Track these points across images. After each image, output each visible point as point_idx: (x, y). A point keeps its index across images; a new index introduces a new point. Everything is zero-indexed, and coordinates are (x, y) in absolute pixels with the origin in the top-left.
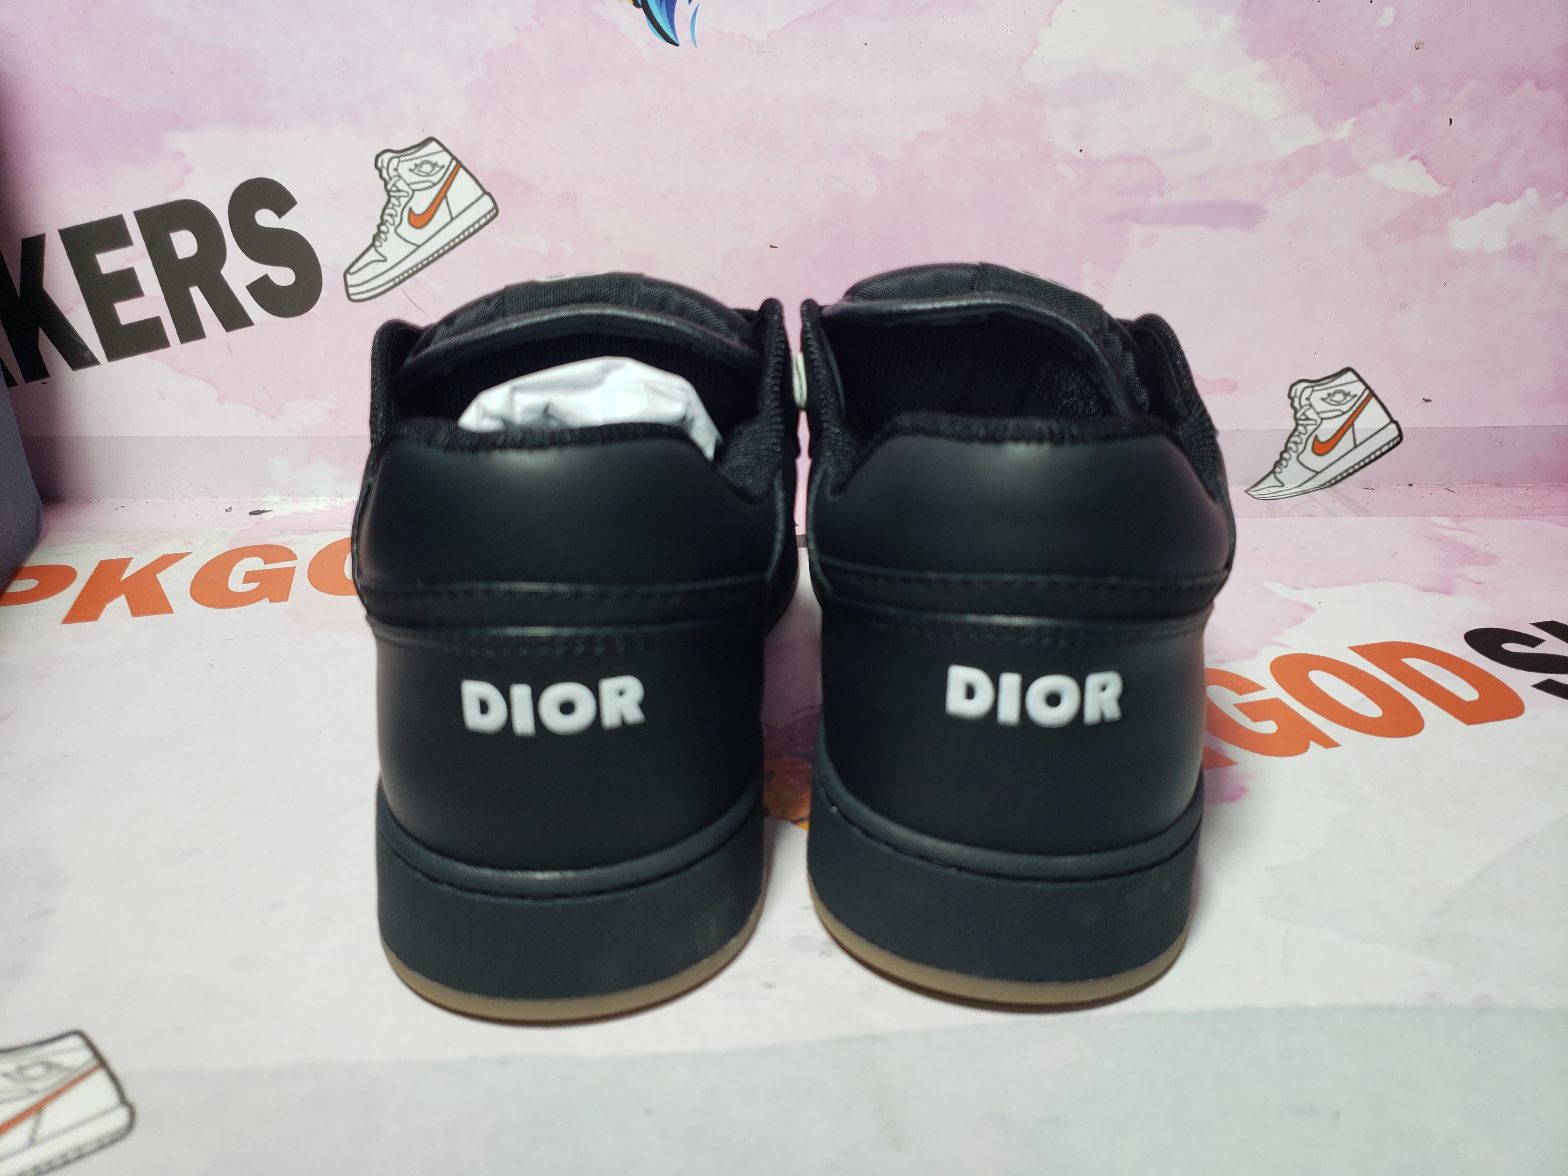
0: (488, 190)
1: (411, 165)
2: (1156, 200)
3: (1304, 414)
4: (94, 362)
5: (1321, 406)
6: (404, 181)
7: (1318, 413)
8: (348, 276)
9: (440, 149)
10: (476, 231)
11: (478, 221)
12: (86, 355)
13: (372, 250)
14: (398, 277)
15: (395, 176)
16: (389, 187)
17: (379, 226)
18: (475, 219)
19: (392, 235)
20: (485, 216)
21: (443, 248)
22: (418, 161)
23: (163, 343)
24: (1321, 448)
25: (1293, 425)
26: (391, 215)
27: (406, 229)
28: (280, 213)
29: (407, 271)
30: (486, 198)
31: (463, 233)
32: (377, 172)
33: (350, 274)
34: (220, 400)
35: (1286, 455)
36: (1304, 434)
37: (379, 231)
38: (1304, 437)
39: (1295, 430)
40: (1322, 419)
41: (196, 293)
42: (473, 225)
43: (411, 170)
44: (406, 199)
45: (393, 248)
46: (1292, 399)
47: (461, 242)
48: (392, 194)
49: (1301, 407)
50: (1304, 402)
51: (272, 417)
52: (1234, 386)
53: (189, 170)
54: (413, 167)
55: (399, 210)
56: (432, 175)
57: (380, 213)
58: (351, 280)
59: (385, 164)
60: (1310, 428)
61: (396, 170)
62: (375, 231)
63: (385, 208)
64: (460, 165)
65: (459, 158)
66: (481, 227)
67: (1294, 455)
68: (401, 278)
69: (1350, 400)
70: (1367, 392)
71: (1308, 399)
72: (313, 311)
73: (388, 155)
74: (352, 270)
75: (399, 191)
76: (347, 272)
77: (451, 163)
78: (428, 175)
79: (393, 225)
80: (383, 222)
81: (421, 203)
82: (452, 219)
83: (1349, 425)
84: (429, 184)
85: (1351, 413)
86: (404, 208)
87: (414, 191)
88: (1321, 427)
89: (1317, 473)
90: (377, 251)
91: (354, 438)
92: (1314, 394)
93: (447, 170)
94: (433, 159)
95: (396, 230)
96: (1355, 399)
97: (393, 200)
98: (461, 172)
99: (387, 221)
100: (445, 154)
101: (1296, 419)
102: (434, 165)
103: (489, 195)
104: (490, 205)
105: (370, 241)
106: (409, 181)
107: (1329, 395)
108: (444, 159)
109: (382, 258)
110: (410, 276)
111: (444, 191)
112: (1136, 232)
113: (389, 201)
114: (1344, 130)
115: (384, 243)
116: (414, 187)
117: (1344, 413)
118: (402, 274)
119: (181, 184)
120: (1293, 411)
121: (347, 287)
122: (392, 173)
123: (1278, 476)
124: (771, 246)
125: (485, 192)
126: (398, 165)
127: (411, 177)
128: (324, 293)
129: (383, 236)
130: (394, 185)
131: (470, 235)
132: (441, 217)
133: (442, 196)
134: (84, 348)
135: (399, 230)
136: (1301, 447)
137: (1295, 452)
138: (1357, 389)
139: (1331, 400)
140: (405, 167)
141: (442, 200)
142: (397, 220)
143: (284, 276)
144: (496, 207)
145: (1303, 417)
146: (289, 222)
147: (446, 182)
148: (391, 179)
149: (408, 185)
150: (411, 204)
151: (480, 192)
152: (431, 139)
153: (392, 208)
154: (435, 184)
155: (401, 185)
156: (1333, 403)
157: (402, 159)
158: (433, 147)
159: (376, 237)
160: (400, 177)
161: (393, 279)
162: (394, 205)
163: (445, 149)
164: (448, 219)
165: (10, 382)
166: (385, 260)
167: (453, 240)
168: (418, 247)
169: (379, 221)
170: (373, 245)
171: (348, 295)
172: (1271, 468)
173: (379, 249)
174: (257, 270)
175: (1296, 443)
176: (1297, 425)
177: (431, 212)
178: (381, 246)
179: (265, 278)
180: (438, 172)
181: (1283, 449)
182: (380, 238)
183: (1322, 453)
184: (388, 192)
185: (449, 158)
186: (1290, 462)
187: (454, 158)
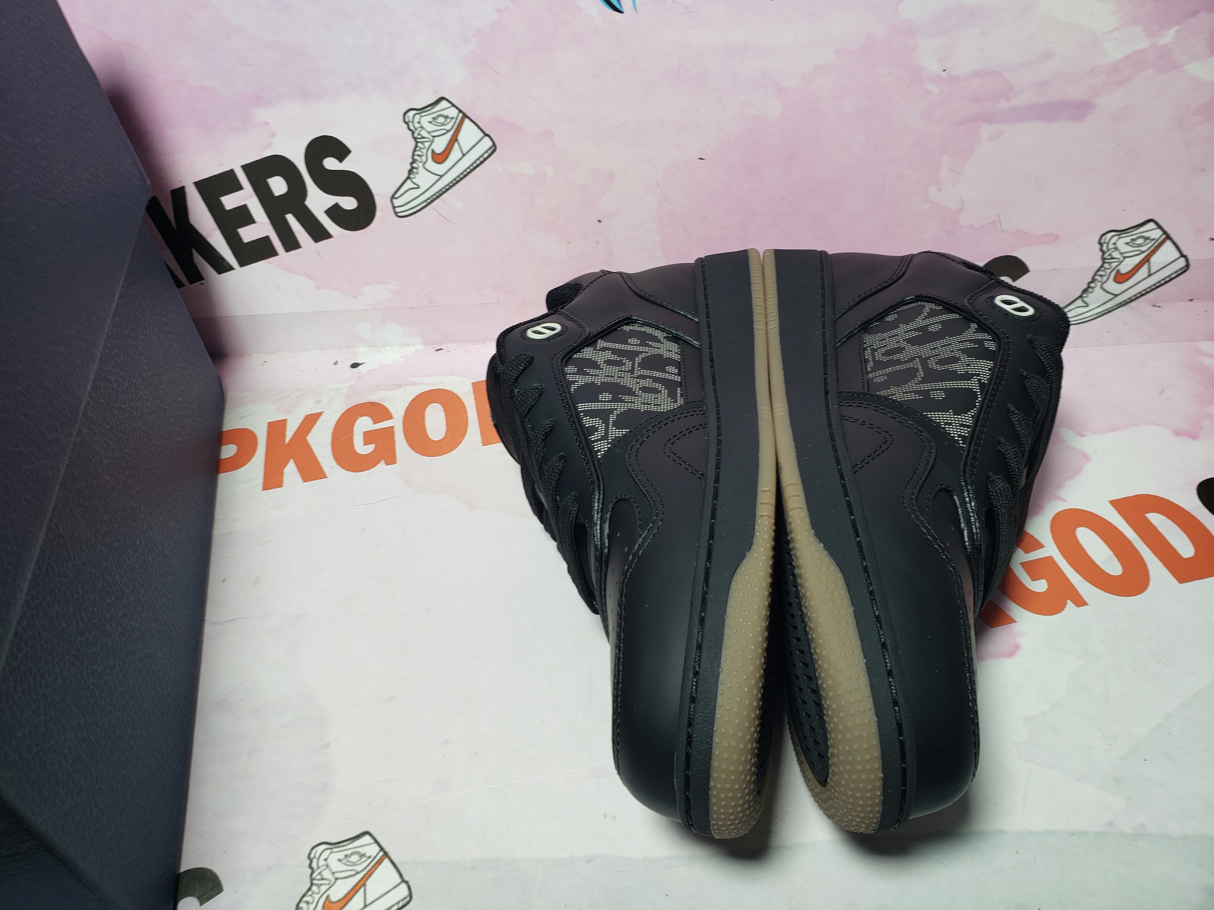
0: (487, 132)
1: (429, 118)
2: (1003, 104)
3: (1110, 255)
4: (231, 268)
5: (1123, 248)
6: (426, 130)
7: (1122, 254)
8: (394, 201)
9: (449, 105)
10: (481, 163)
11: (482, 156)
12: (225, 264)
13: (409, 182)
14: (428, 199)
15: (419, 127)
16: (416, 135)
17: (412, 163)
18: (480, 154)
19: (421, 170)
20: (486, 152)
21: (458, 176)
22: (434, 115)
23: (274, 253)
24: (1120, 278)
25: (1100, 263)
26: (419, 155)
27: (431, 165)
28: (341, 160)
29: (434, 195)
30: (487, 138)
31: (472, 165)
32: (405, 126)
33: (396, 198)
34: (318, 288)
35: (1092, 285)
36: (1109, 269)
37: (413, 168)
38: (1108, 271)
39: (1102, 266)
40: (1125, 257)
41: (290, 218)
42: (478, 159)
43: (430, 122)
44: (429, 143)
45: (423, 178)
46: (1101, 244)
47: (472, 170)
48: (418, 140)
49: (1109, 250)
50: (1111, 246)
51: (355, 297)
52: (1056, 238)
53: (274, 134)
54: (431, 120)
55: (424, 151)
56: (446, 125)
57: (410, 155)
58: (397, 202)
59: (411, 119)
60: (1114, 265)
61: (419, 123)
62: (409, 167)
63: (415, 150)
64: (465, 116)
65: (464, 110)
66: (485, 159)
67: (1099, 284)
68: (432, 199)
69: (1149, 243)
70: (1164, 236)
71: (1114, 244)
72: (372, 226)
73: (412, 113)
74: (396, 196)
75: (423, 138)
76: (393, 197)
77: (458, 115)
78: (443, 124)
79: (421, 162)
80: (414, 161)
81: (439, 146)
82: (464, 155)
83: (1147, 260)
84: (444, 131)
85: (1148, 252)
86: (428, 150)
87: (434, 137)
88: (1123, 263)
89: (1116, 296)
90: (412, 182)
91: (412, 308)
92: (1121, 240)
93: (456, 120)
94: (445, 113)
95: (424, 166)
96: (1153, 242)
97: (420, 145)
98: (467, 121)
99: (417, 160)
100: (453, 108)
101: (1103, 259)
102: (446, 117)
103: (488, 136)
104: (491, 144)
105: (406, 175)
106: (429, 130)
107: (1133, 240)
108: (453, 112)
109: (416, 186)
110: (438, 197)
111: (455, 136)
112: (986, 130)
113: (416, 146)
114: (1168, 37)
115: (417, 175)
116: (434, 134)
117: (1143, 252)
118: (431, 197)
119: (270, 145)
120: (1100, 253)
121: (394, 207)
122: (417, 125)
123: (1085, 299)
124: (700, 159)
125: (486, 135)
126: (420, 119)
127: (431, 127)
128: (378, 213)
129: (415, 170)
130: (419, 134)
131: (478, 166)
132: (455, 154)
133: (454, 139)
134: (223, 259)
135: (426, 166)
136: (1105, 278)
137: (1100, 282)
138: (1157, 234)
139: (1134, 244)
140: (425, 120)
141: (454, 142)
142: (424, 159)
143: (349, 203)
144: (494, 145)
145: (1109, 257)
146: (347, 165)
147: (456, 129)
148: (416, 129)
149: (429, 133)
150: (432, 147)
151: (482, 135)
152: (442, 99)
153: (419, 151)
154: (448, 131)
155: (424, 133)
156: (1134, 245)
157: (423, 114)
158: (444, 104)
159: (410, 172)
160: (422, 127)
161: (425, 201)
162: (421, 148)
163: (454, 105)
164: (460, 155)
165: (179, 284)
166: (418, 188)
167: (465, 171)
168: (441, 176)
169: (411, 160)
170: (408, 178)
171: (396, 213)
172: (1079, 294)
173: (414, 180)
174: (330, 200)
175: (1101, 276)
176: (1104, 263)
177: (447, 152)
178: (414, 178)
179: (336, 206)
180: (450, 122)
181: (1090, 280)
182: (413, 172)
183: (1121, 281)
184: (415, 138)
185: (457, 111)
186: (1096, 290)
187: (460, 111)
